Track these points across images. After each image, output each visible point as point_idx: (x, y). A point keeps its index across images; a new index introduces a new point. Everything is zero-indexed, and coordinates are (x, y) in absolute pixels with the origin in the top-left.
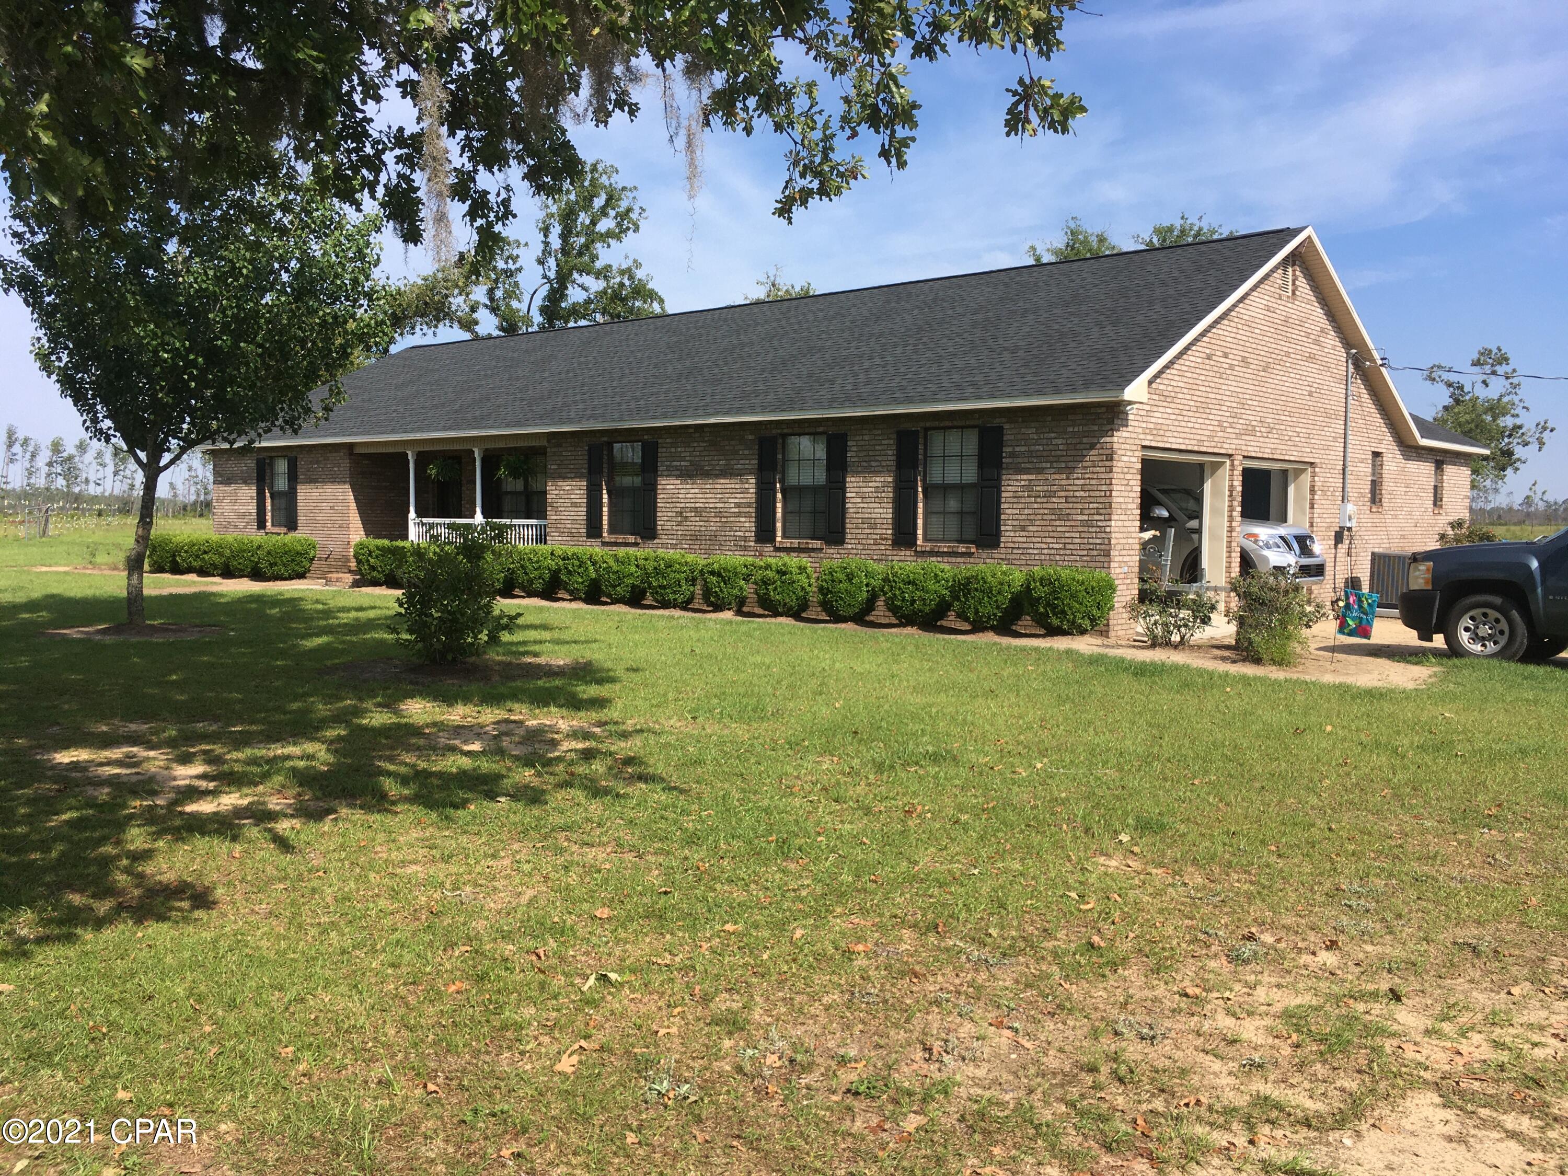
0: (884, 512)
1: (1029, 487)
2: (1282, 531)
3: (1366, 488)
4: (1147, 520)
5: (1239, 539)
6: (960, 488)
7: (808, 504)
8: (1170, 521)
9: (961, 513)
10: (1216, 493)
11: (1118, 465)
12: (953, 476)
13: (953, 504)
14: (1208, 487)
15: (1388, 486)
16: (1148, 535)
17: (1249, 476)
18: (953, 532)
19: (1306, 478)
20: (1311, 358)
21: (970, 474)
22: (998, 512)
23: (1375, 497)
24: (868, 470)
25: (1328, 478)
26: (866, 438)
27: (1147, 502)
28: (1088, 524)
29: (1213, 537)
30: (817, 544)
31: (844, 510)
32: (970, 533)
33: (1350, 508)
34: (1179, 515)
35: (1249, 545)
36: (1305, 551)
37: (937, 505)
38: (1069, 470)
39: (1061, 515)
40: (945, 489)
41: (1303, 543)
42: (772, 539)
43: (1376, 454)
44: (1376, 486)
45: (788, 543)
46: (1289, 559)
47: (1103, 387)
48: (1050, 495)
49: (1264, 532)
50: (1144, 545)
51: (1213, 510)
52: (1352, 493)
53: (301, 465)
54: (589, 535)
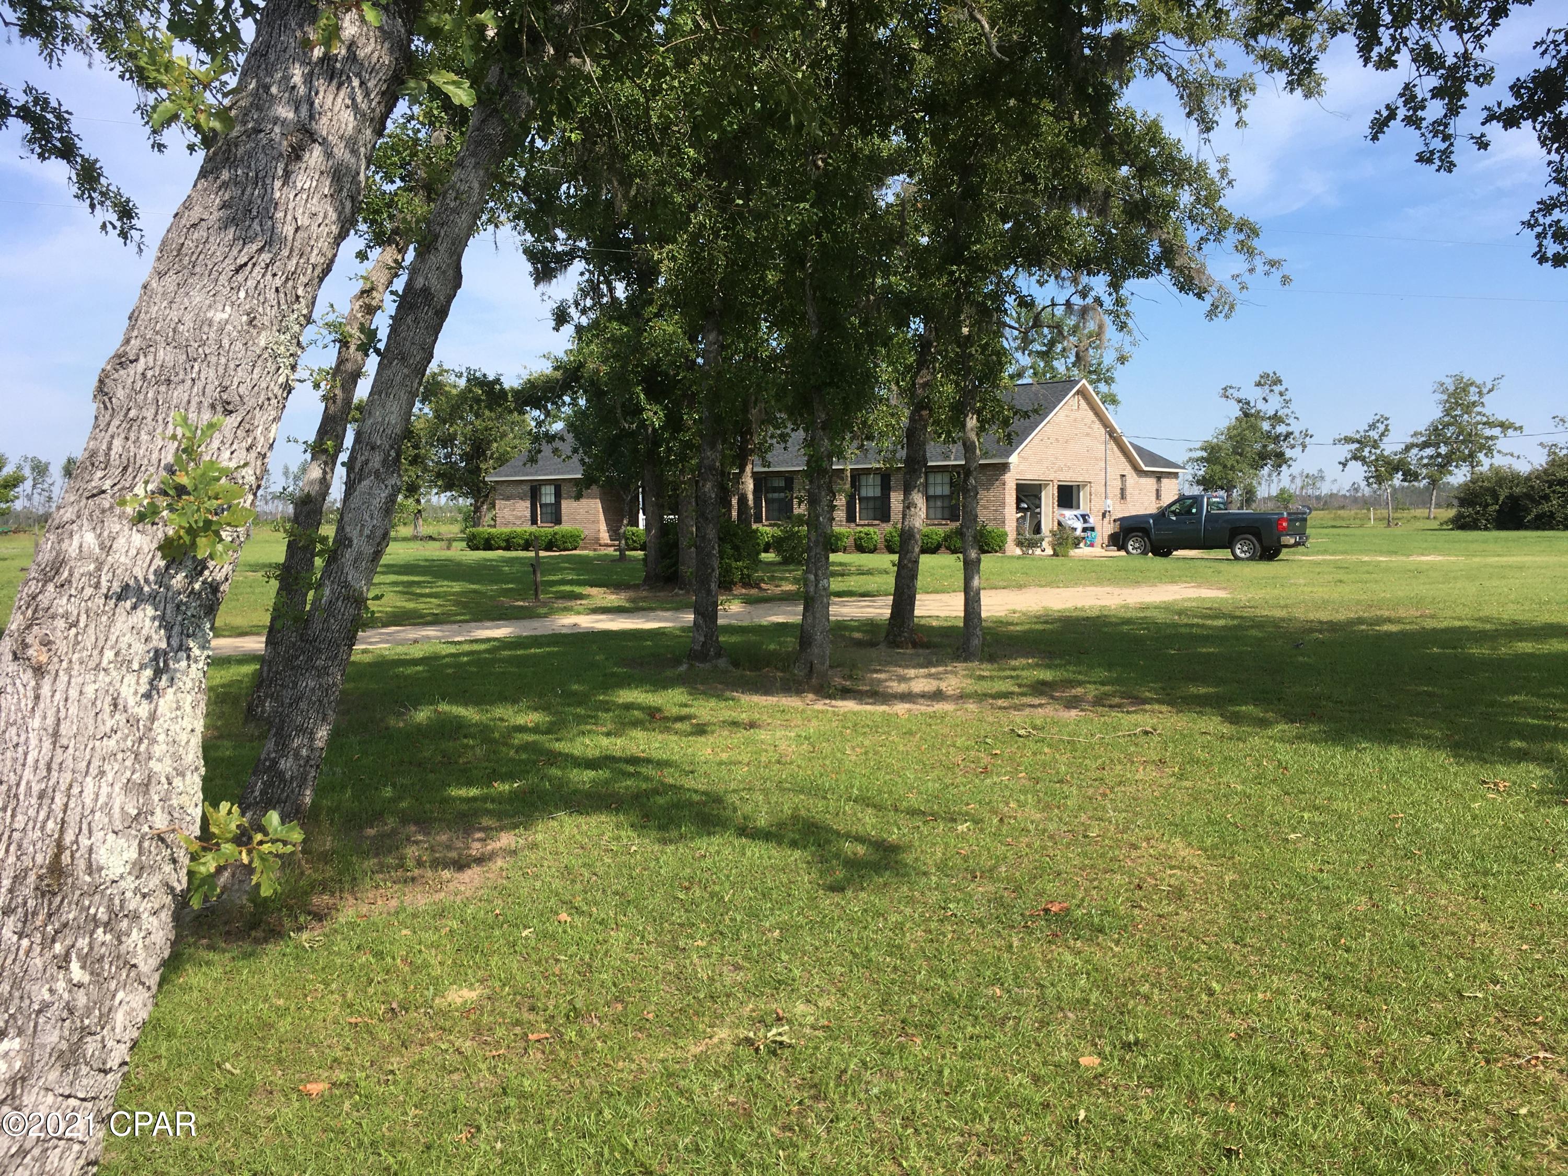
2: (1077, 512)
3: (1118, 492)
4: (1019, 509)
5: (1057, 516)
6: (942, 497)
7: (871, 505)
8: (1028, 509)
10: (1047, 497)
11: (1007, 487)
13: (939, 504)
14: (1043, 494)
15: (1129, 491)
16: (1020, 515)
17: (1060, 488)
19: (1088, 488)
20: (1088, 435)
23: (1123, 496)
25: (1098, 488)
27: (1019, 501)
28: (996, 511)
29: (1046, 515)
30: (877, 522)
31: (889, 506)
33: (1109, 502)
34: (1032, 507)
35: (1061, 519)
36: (1085, 521)
38: (988, 490)
39: (985, 507)
41: (1084, 518)
42: (855, 521)
43: (1123, 476)
44: (1123, 491)
45: (862, 522)
46: (1079, 525)
47: (1001, 457)
49: (1068, 513)
50: (1018, 519)
51: (1047, 505)
52: (1110, 495)
53: (564, 489)
54: (755, 522)
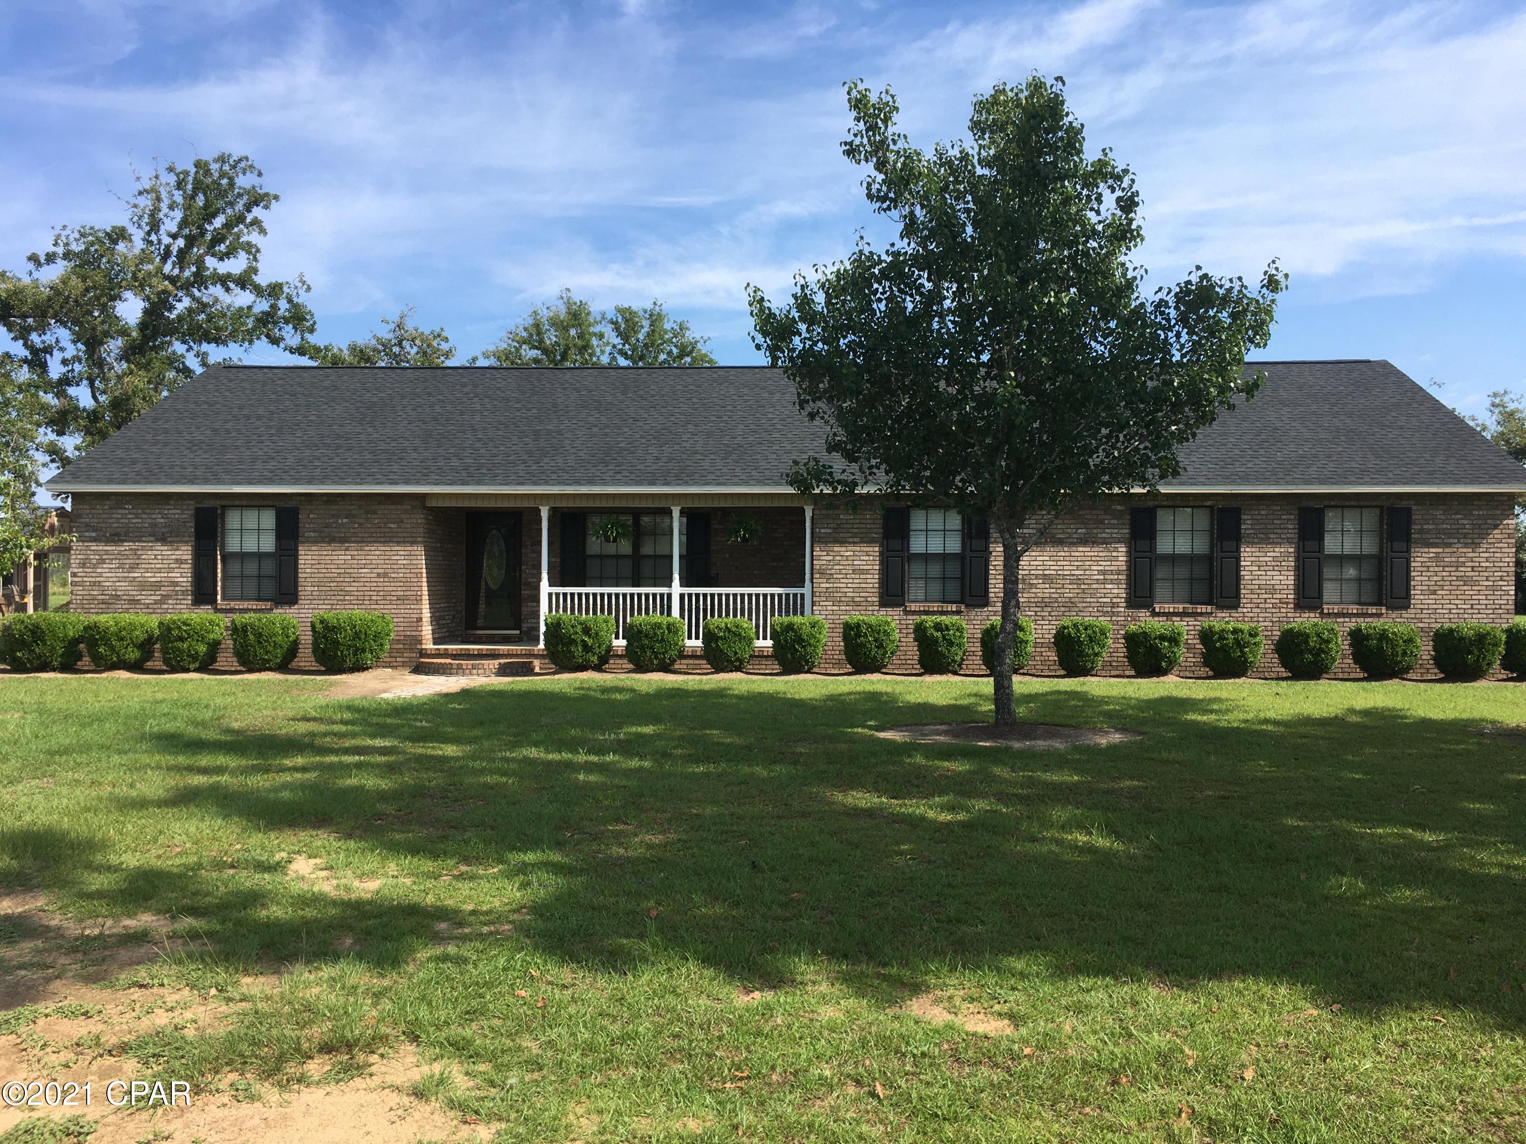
0: (1285, 580)
1: (1437, 559)
6: (1360, 558)
7: (1184, 572)
9: (1359, 580)
13: (1352, 572)
18: (1352, 596)
22: (1408, 579)
24: (1264, 539)
26: (1263, 512)
28: (1493, 588)
30: (1207, 608)
31: (1238, 578)
38: (1475, 545)
39: (1467, 581)
40: (1345, 559)
42: (1150, 605)
45: (1170, 608)
48: (1460, 563)
53: (308, 520)
54: (883, 604)
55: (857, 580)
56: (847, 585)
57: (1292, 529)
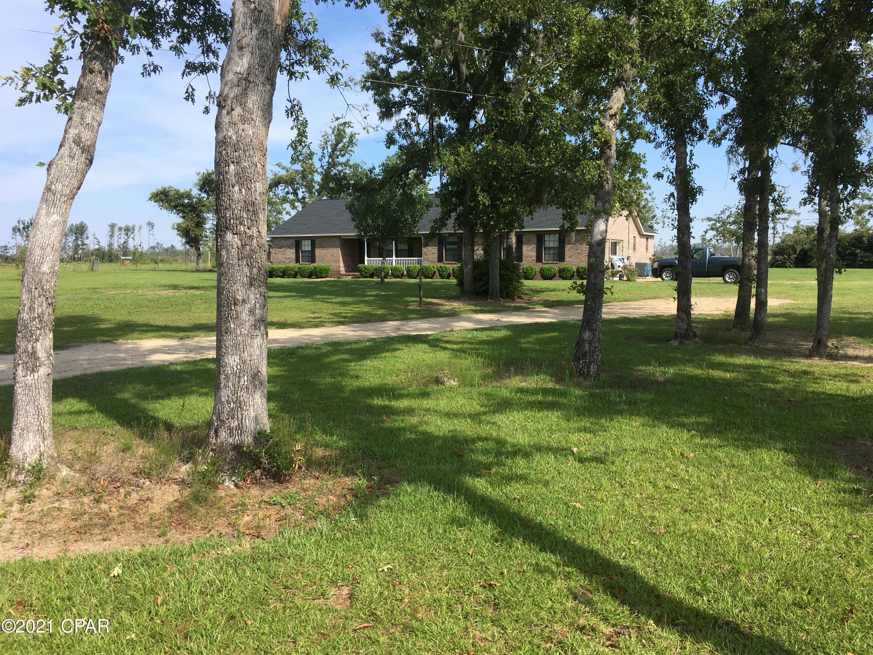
0: (534, 254)
1: (572, 248)
3: (633, 246)
6: (554, 248)
9: (554, 254)
12: (552, 245)
13: (552, 252)
18: (552, 258)
19: (621, 244)
21: (556, 244)
22: (564, 253)
23: (634, 249)
24: (529, 243)
25: (626, 244)
26: (528, 236)
31: (522, 254)
32: (556, 258)
33: (630, 251)
37: (547, 252)
38: (582, 244)
39: (580, 254)
40: (549, 248)
43: (635, 237)
44: (635, 245)
48: (578, 249)
52: (630, 247)
53: (317, 242)
54: (438, 262)
55: (432, 256)
56: (430, 257)
57: (535, 241)
